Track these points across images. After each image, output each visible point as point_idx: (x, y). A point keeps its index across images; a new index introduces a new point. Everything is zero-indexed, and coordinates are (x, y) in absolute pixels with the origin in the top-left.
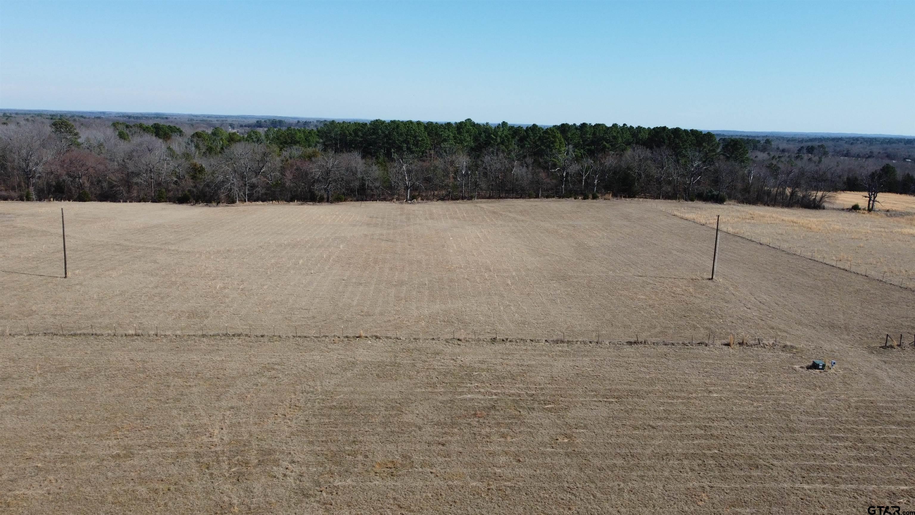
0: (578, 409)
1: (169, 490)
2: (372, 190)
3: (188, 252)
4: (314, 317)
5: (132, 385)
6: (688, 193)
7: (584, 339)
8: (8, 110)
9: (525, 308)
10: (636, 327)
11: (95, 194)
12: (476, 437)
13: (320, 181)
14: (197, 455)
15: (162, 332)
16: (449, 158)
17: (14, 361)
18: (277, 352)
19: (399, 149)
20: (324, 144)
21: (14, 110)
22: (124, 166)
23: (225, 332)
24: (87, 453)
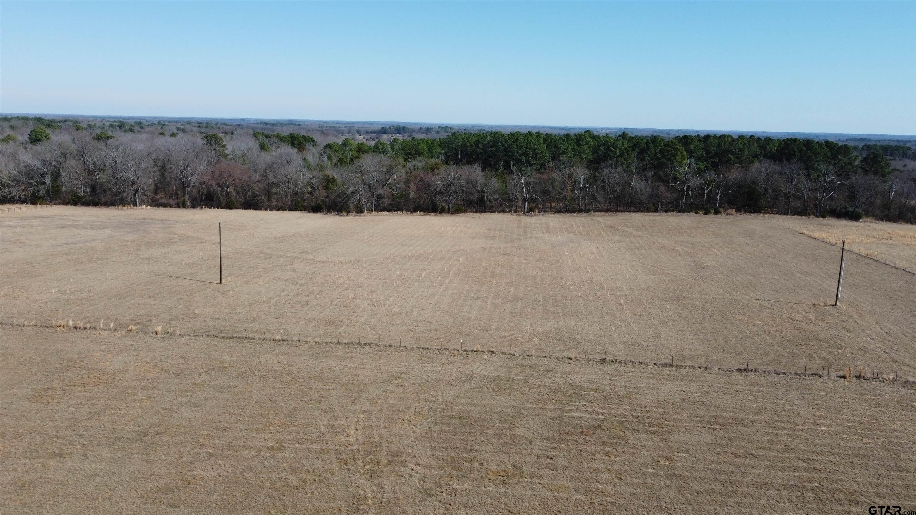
0: (681, 434)
1: (315, 480)
2: (491, 202)
3: (323, 262)
4: (436, 330)
5: (281, 386)
6: (820, 210)
7: (693, 365)
8: (161, 118)
9: (636, 329)
10: (748, 354)
11: (240, 202)
12: (582, 453)
13: (442, 193)
14: (337, 452)
15: (303, 338)
16: (567, 171)
17: (184, 359)
18: (403, 362)
19: (518, 162)
20: (446, 154)
21: (168, 118)
22: (265, 176)
23: (357, 341)
24: (248, 443)
